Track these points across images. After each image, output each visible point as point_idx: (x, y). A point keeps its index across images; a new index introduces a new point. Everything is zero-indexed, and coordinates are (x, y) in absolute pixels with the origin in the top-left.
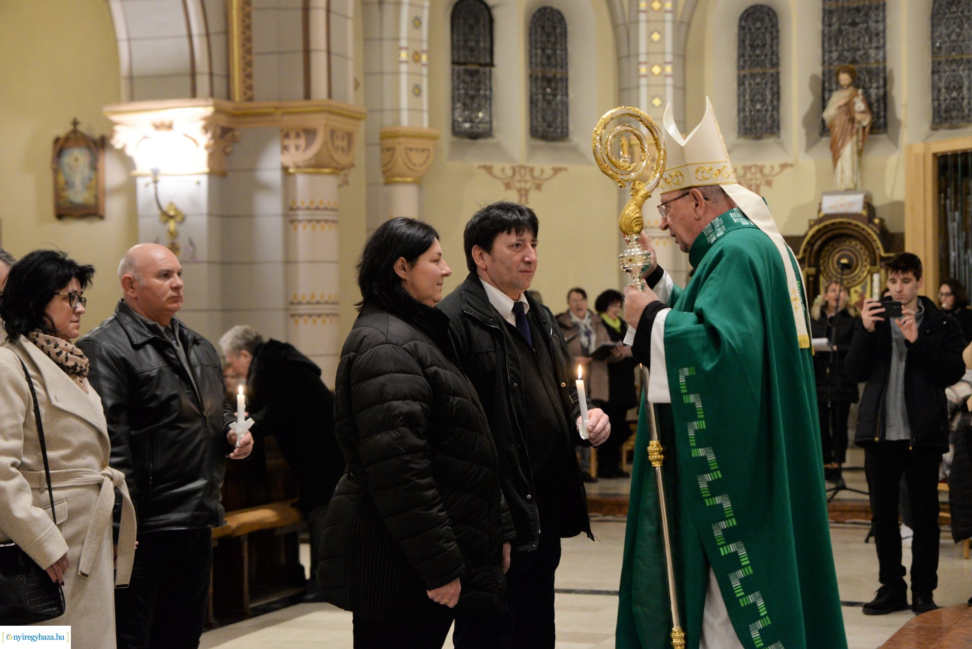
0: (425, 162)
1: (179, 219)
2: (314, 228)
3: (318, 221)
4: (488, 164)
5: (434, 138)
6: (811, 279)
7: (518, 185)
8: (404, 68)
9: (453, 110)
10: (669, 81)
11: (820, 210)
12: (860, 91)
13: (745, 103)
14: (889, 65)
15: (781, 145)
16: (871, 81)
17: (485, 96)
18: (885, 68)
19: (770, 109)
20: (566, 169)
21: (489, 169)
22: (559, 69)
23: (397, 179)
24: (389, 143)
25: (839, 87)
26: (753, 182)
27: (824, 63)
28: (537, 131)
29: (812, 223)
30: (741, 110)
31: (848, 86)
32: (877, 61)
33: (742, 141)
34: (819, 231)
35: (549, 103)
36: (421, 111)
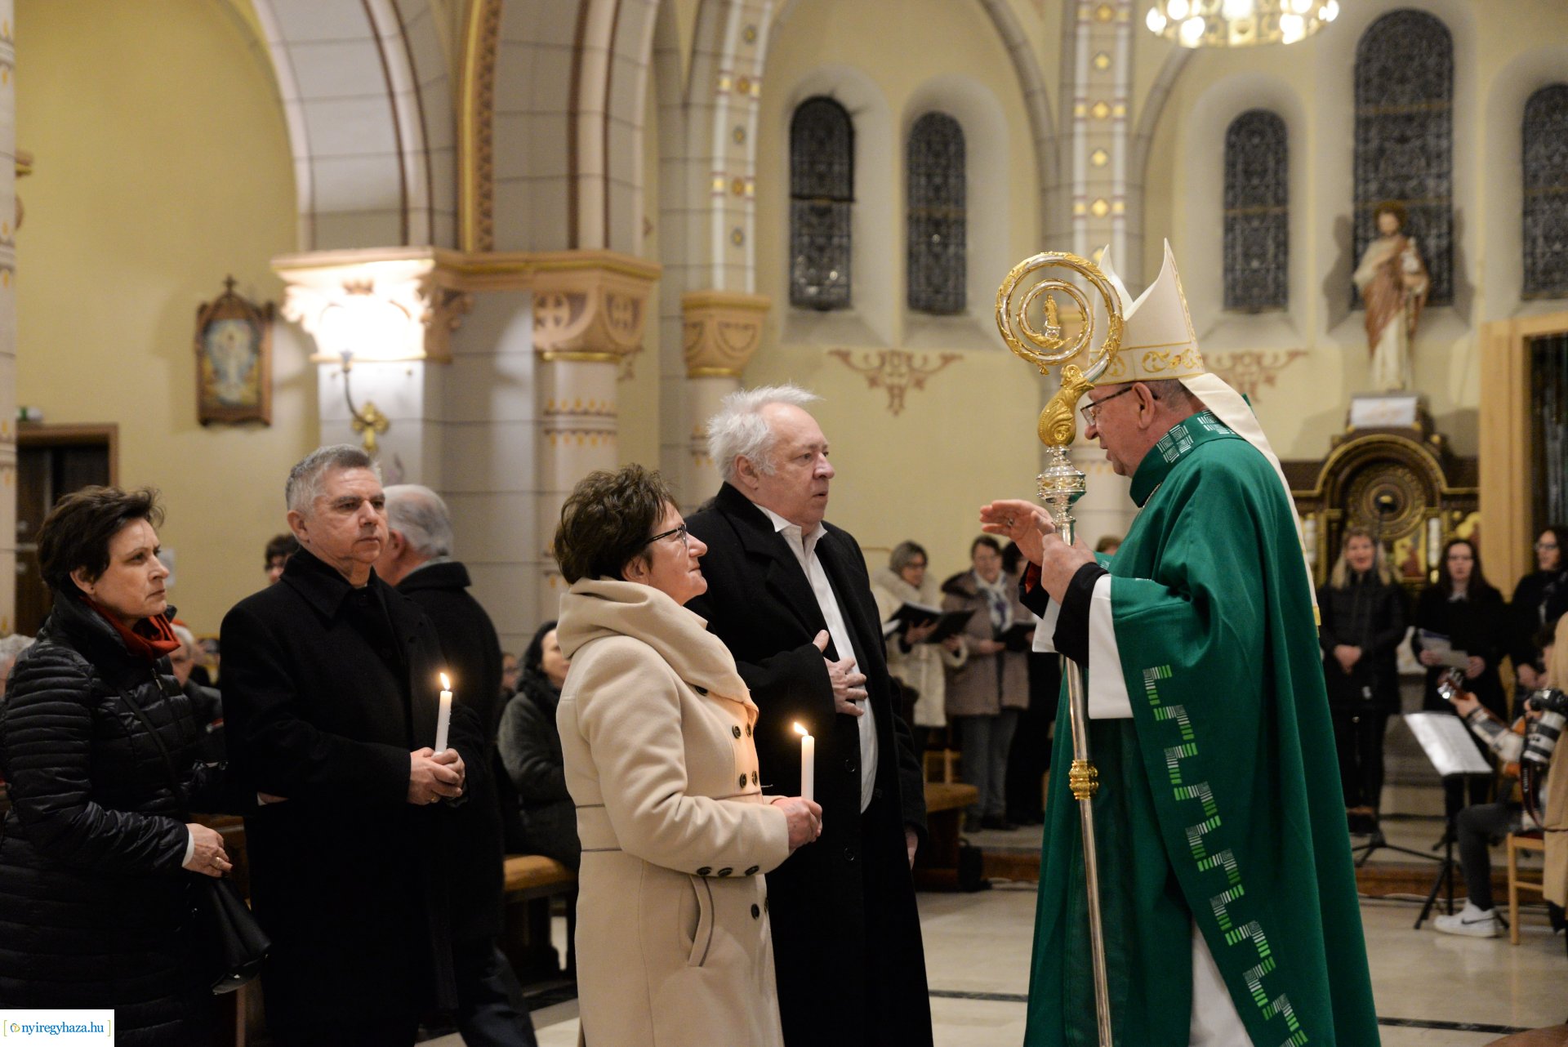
0: (749, 345)
1: (379, 427)
2: (580, 441)
3: (587, 432)
4: (844, 348)
5: (763, 309)
6: (1335, 526)
7: (889, 381)
8: (719, 203)
9: (792, 266)
10: (1119, 225)
11: (1348, 422)
12: (1412, 242)
13: (1234, 259)
14: (1458, 202)
15: (1289, 322)
16: (1428, 225)
17: (840, 247)
18: (1449, 209)
19: (1273, 266)
20: (960, 357)
21: (844, 356)
22: (952, 206)
23: (707, 370)
24: (695, 316)
25: (1379, 235)
26: (1247, 378)
27: (1356, 198)
28: (917, 300)
29: (1336, 441)
30: (1228, 269)
31: (1394, 233)
32: (1438, 196)
33: (1231, 316)
34: (1346, 454)
35: (937, 257)
36: (743, 268)
